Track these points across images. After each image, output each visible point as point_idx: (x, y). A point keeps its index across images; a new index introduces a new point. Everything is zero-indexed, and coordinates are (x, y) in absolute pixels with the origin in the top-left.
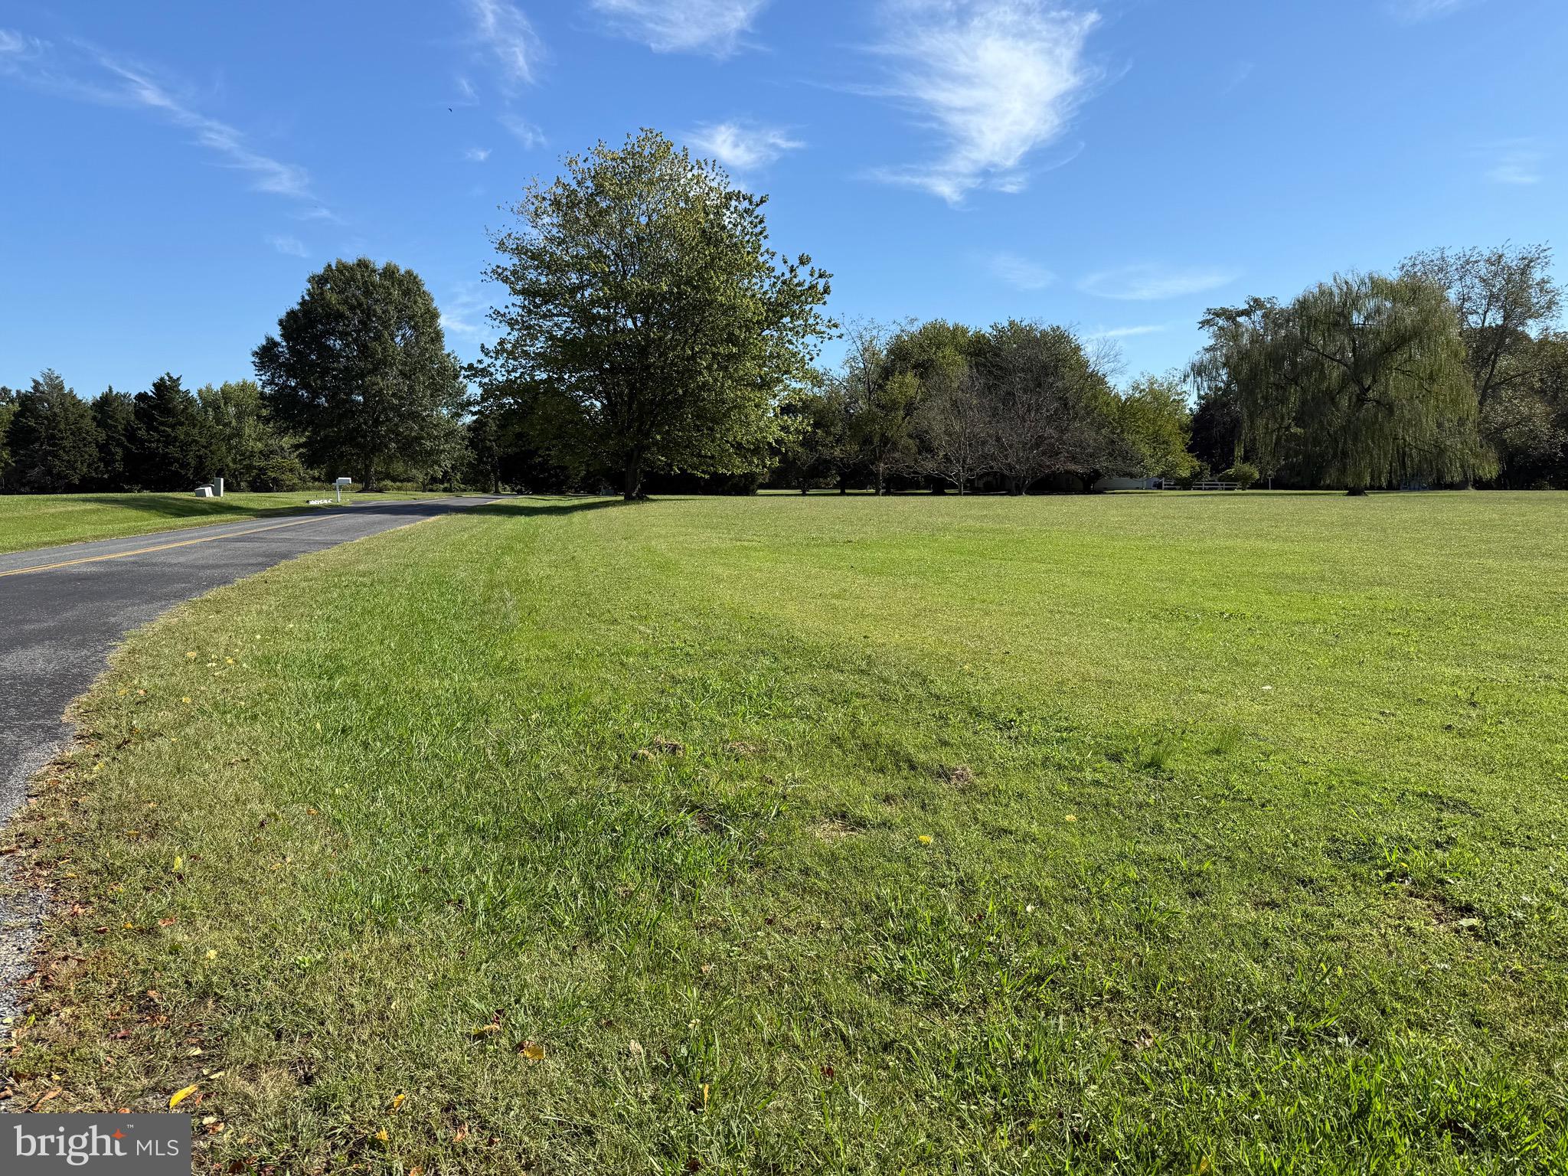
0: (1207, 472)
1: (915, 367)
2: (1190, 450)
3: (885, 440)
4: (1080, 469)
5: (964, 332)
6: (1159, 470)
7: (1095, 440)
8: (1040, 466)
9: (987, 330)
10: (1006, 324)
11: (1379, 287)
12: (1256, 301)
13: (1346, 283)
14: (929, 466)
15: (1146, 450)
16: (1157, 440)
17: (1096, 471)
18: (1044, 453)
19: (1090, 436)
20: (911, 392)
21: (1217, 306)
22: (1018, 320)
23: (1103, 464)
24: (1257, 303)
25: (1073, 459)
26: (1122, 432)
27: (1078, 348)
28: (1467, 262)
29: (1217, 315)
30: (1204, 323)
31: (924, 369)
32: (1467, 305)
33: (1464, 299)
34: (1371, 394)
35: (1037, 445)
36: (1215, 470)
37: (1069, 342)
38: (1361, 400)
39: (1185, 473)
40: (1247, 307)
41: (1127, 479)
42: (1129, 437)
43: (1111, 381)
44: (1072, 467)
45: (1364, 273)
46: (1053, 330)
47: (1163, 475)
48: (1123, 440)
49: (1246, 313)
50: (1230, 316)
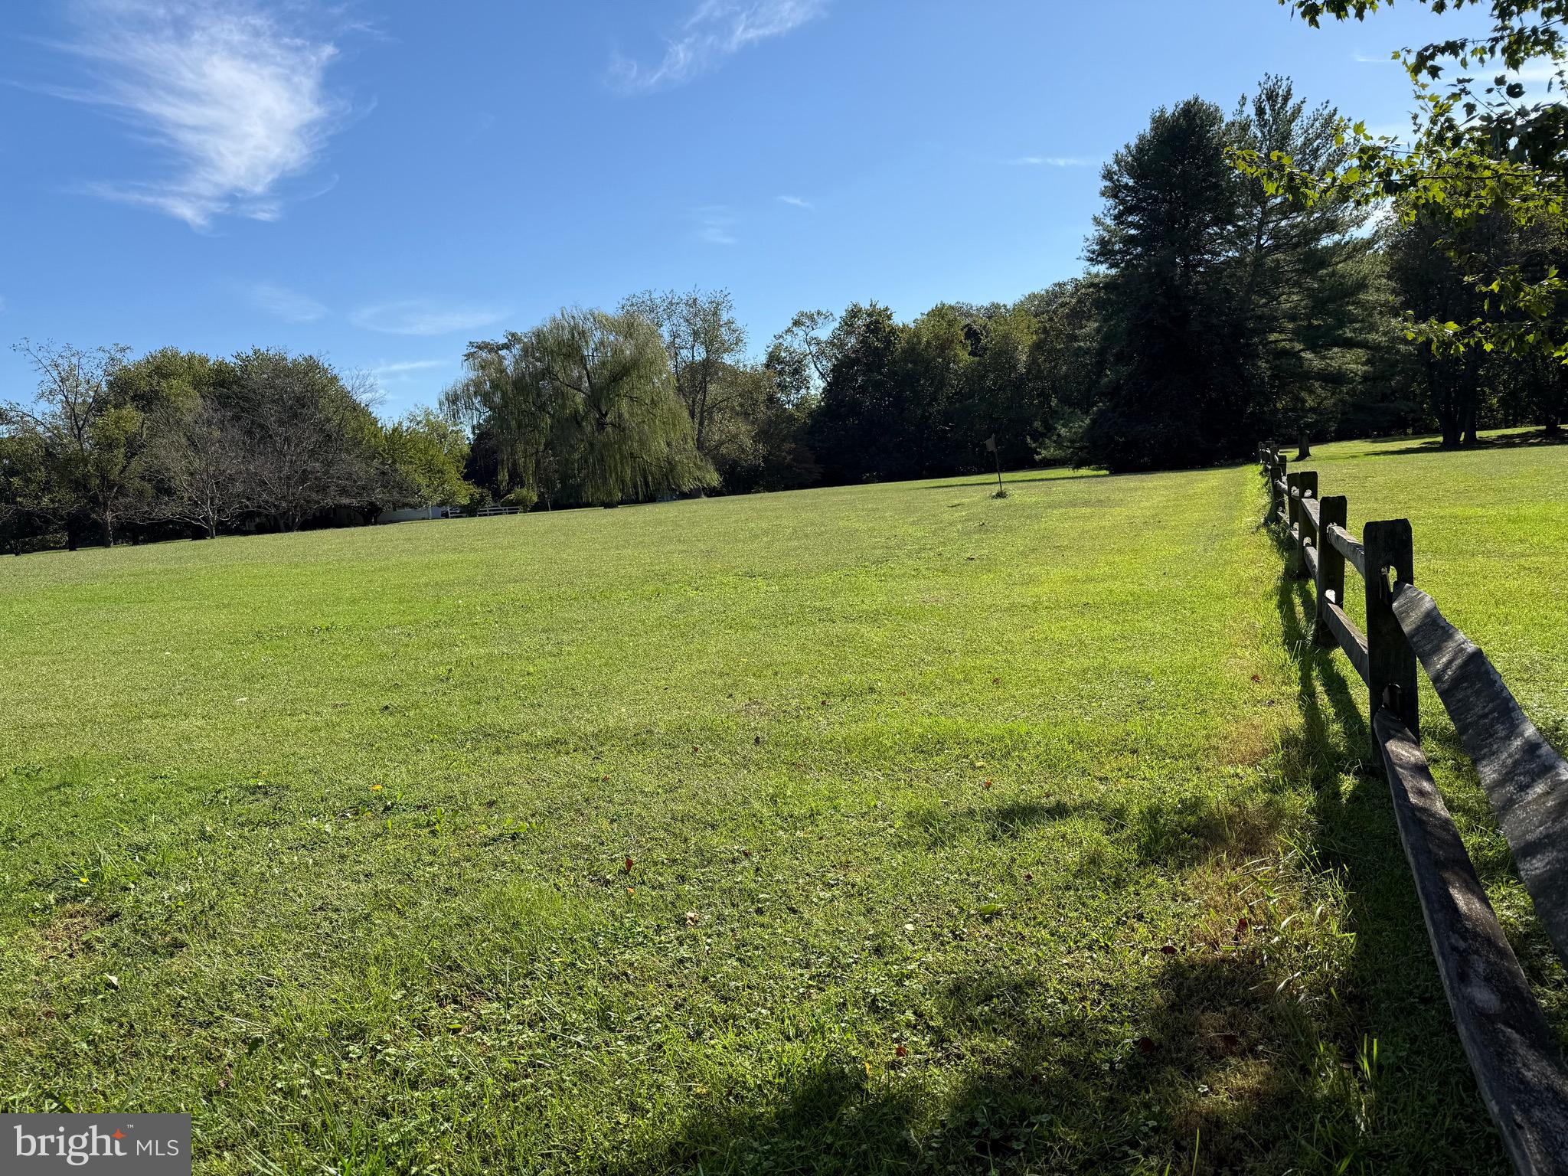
0: (489, 499)
1: (133, 399)
2: (466, 477)
3: (107, 484)
4: (355, 503)
5: (204, 361)
6: (438, 498)
7: (367, 472)
8: (308, 502)
9: (231, 361)
10: (250, 353)
11: (602, 323)
12: (513, 335)
13: (573, 317)
14: (167, 510)
15: (422, 481)
16: (432, 470)
17: (371, 504)
18: (311, 488)
19: (359, 468)
20: (132, 428)
21: (479, 339)
22: (263, 349)
23: (378, 495)
24: (514, 338)
25: (344, 491)
26: (394, 462)
27: (334, 379)
28: (671, 304)
29: (479, 348)
30: (469, 356)
31: (146, 401)
32: (677, 341)
33: (675, 336)
34: (608, 419)
35: (303, 481)
36: (497, 495)
37: (325, 371)
38: (601, 426)
39: (466, 501)
40: (506, 341)
41: (407, 510)
42: (402, 468)
43: (376, 411)
44: (345, 501)
45: (585, 309)
46: (305, 359)
47: (443, 503)
48: (396, 470)
49: (506, 346)
50: (494, 349)
